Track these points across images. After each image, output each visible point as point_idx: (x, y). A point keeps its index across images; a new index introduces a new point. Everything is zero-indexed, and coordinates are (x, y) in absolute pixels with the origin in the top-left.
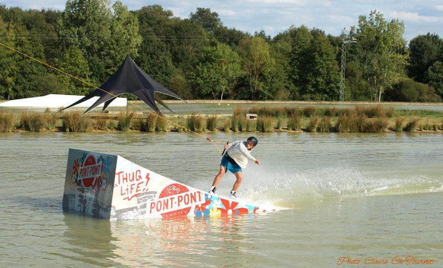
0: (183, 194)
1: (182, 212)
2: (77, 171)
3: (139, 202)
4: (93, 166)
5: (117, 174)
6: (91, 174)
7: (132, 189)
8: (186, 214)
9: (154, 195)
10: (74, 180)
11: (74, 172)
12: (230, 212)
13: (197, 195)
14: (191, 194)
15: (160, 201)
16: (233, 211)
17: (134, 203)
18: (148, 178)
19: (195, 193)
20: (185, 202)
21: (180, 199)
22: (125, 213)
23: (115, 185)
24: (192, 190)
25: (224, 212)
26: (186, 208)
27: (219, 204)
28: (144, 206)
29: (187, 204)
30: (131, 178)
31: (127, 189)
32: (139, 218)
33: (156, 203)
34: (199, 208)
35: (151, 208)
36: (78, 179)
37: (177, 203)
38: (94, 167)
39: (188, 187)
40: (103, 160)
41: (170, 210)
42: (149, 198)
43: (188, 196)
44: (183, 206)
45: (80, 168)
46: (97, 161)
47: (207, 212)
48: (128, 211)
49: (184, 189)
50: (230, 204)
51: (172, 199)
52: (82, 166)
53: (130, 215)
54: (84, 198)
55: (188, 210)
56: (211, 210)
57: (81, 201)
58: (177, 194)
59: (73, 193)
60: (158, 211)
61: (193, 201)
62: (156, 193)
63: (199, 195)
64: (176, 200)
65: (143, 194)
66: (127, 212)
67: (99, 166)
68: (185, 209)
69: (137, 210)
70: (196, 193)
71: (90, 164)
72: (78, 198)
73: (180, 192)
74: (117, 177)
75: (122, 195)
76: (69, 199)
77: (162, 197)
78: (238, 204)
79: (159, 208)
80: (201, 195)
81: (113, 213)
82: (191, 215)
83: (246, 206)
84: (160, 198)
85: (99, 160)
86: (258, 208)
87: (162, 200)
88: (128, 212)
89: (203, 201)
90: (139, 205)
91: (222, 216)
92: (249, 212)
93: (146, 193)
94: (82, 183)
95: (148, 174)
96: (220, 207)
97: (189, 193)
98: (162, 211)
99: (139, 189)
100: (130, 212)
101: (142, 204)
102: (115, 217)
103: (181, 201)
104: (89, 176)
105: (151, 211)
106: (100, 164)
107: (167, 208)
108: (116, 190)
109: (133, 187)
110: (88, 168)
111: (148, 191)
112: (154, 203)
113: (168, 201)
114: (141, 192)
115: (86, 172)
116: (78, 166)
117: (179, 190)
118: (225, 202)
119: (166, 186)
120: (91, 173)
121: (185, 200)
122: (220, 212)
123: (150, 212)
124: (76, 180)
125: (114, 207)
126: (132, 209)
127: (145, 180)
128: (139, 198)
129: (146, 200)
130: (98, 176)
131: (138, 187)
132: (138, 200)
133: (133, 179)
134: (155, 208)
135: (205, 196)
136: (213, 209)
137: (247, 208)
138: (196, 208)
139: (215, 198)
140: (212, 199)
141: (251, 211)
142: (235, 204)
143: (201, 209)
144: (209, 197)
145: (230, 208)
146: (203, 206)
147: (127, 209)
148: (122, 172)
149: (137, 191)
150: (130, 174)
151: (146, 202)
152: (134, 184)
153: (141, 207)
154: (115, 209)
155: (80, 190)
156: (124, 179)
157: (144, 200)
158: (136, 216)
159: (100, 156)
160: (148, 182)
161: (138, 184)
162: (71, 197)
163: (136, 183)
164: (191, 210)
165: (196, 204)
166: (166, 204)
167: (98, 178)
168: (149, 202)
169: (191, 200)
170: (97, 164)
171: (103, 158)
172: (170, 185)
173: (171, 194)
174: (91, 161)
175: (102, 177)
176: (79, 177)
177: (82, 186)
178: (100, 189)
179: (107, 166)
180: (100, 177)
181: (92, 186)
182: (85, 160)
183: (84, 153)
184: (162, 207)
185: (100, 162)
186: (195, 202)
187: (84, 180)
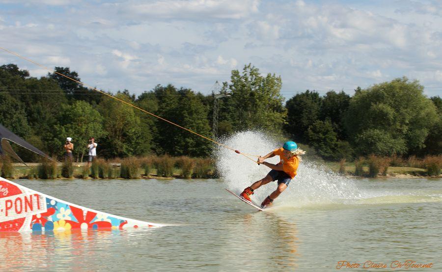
0: (13, 198)
1: (11, 225)
8: (17, 229)
12: (84, 226)
13: (35, 198)
16: (90, 226)
19: (31, 196)
20: (16, 210)
21: (9, 204)
24: (27, 192)
25: (75, 227)
26: (18, 220)
27: (68, 215)
29: (19, 213)
34: (38, 219)
37: (4, 211)
39: (20, 187)
43: (21, 201)
44: (13, 216)
47: (50, 226)
49: (14, 191)
50: (85, 214)
55: (21, 222)
56: (55, 223)
58: (3, 197)
61: (28, 208)
63: (38, 199)
64: (2, 206)
68: (15, 221)
70: (33, 196)
73: (8, 195)
78: (97, 216)
80: (40, 200)
82: (26, 230)
83: (109, 218)
86: (126, 223)
89: (44, 210)
92: (113, 227)
96: (69, 219)
97: (22, 196)
103: (10, 208)
117: (7, 192)
118: (77, 212)
121: (16, 206)
122: (69, 226)
135: (47, 202)
136: (58, 222)
137: (109, 221)
138: (33, 220)
139: (62, 205)
140: (56, 207)
141: (116, 227)
142: (91, 216)
143: (40, 221)
144: (53, 203)
145: (84, 222)
146: (44, 217)
164: (25, 222)
165: (34, 214)
169: (26, 207)
186: (32, 210)
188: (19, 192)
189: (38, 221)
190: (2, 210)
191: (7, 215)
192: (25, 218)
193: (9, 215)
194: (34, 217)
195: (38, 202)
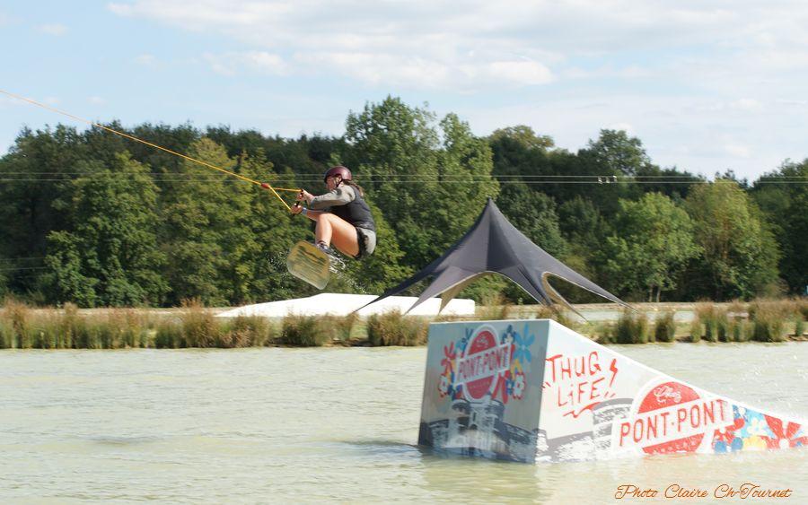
0: (688, 406)
2: (451, 368)
3: (596, 422)
4: (489, 351)
5: (550, 360)
6: (487, 370)
7: (581, 392)
8: (694, 449)
9: (627, 405)
10: (444, 389)
11: (443, 372)
12: (784, 444)
13: (717, 406)
14: (705, 406)
15: (640, 421)
16: (792, 445)
17: (585, 422)
18: (614, 369)
19: (712, 403)
20: (692, 423)
21: (682, 414)
22: (567, 446)
23: (545, 385)
24: (705, 396)
25: (772, 444)
26: (695, 436)
27: (763, 428)
28: (608, 431)
29: (695, 426)
30: (579, 371)
31: (571, 394)
32: (598, 457)
33: (632, 424)
34: (721, 435)
35: (624, 434)
36: (455, 385)
37: (676, 425)
38: (493, 353)
39: (697, 390)
40: (514, 335)
41: (661, 439)
42: (617, 414)
43: (699, 411)
44: (687, 431)
45: (459, 360)
46: (498, 339)
47: (737, 444)
48: (575, 440)
49: (689, 395)
50: (785, 426)
51: (664, 415)
52: (462, 357)
53: (578, 450)
54: (472, 422)
56: (745, 441)
58: (675, 404)
59: (442, 417)
60: (636, 440)
61: (709, 419)
62: (629, 401)
63: (722, 408)
64: (673, 418)
65: (603, 405)
66: (570, 442)
67: (506, 349)
69: (593, 438)
70: (715, 403)
72: (454, 426)
74: (548, 364)
75: (560, 405)
76: (434, 432)
77: (643, 412)
78: (802, 429)
79: (638, 436)
80: (725, 409)
81: (542, 444)
82: (706, 448)
84: (639, 413)
85: (504, 337)
87: (644, 416)
88: (574, 443)
90: (595, 429)
93: (612, 402)
94: (466, 393)
95: (614, 361)
96: (765, 434)
97: (700, 403)
98: (645, 443)
99: (595, 393)
100: (576, 444)
101: (604, 424)
102: (545, 453)
103: (683, 420)
104: (481, 376)
105: (621, 441)
106: (508, 343)
107: (655, 435)
108: (548, 396)
109: (582, 388)
110: (479, 357)
111: (613, 398)
112: (628, 424)
113: (656, 420)
114: (602, 399)
115: (472, 367)
116: (453, 357)
117: (680, 397)
118: (773, 423)
119: (653, 388)
120: (487, 366)
121: (692, 417)
122: (764, 444)
123: (621, 445)
124: (450, 388)
125: (544, 432)
126: (579, 437)
127: (608, 373)
128: (597, 412)
129: (611, 417)
130: (502, 371)
131: (594, 389)
132: (594, 418)
133: (583, 372)
134: (630, 436)
135: (734, 411)
136: (749, 438)
138: (715, 435)
139: (755, 414)
140: (746, 418)
142: (793, 427)
144: (742, 412)
145: (784, 437)
146: (730, 432)
147: (572, 436)
148: (560, 356)
149: (592, 397)
150: (576, 361)
151: (611, 422)
152: (586, 383)
153: (601, 433)
154: (545, 437)
155: (460, 407)
156: (563, 370)
157: (606, 418)
158: (592, 453)
159: (507, 327)
160: (615, 380)
161: (594, 383)
162: (438, 427)
163: (591, 379)
165: (716, 428)
166: (652, 427)
167: (503, 375)
168: (617, 423)
169: (705, 418)
170: (500, 346)
171: (514, 330)
172: (661, 386)
173: (663, 405)
174: (484, 341)
175: (512, 372)
176: (456, 380)
177: (465, 399)
178: (510, 397)
179: (523, 347)
180: (508, 373)
181: (489, 394)
182: (470, 342)
183: (467, 330)
184: (645, 433)
185: (506, 340)
186: (713, 422)
187: (469, 385)
188: (695, 397)
189: (721, 438)
190: (673, 424)
191: (679, 430)
192: (703, 434)
193: (682, 430)
194: (717, 432)
195: (722, 411)
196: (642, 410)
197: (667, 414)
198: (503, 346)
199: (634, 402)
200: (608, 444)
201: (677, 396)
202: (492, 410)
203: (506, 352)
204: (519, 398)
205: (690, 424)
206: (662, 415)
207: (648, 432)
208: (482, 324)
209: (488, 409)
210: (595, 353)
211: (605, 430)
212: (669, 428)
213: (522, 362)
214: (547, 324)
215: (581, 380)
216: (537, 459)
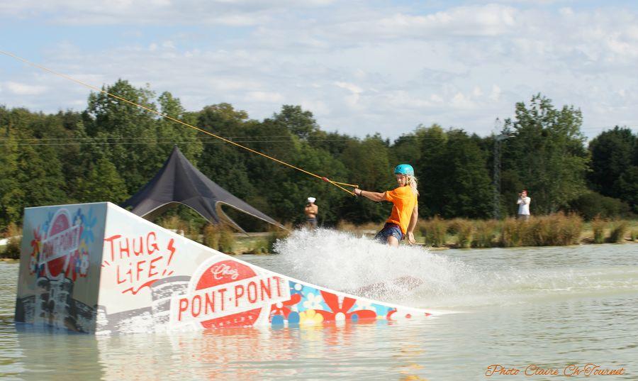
0: (245, 282)
2: (38, 249)
3: (155, 298)
4: (63, 233)
5: (108, 240)
6: (62, 250)
7: (139, 270)
8: (251, 323)
9: (185, 282)
10: (33, 268)
11: (32, 252)
12: (340, 317)
13: (274, 282)
14: (262, 282)
15: (198, 297)
16: (348, 317)
18: (171, 248)
19: (269, 279)
20: (249, 298)
21: (240, 291)
22: (127, 321)
23: (103, 263)
25: (328, 317)
26: (252, 311)
27: (319, 302)
28: (166, 306)
29: (254, 302)
30: (137, 250)
31: (130, 272)
32: (157, 331)
33: (190, 300)
34: (279, 309)
35: (182, 310)
36: (40, 264)
37: (234, 300)
38: (66, 234)
39: (254, 268)
40: (82, 217)
41: (219, 314)
42: (175, 290)
43: (256, 286)
44: (245, 306)
45: (43, 242)
46: (71, 222)
47: (295, 318)
49: (246, 273)
50: (341, 301)
51: (222, 291)
52: (46, 238)
53: (138, 325)
54: (51, 299)
55: (256, 314)
56: (301, 315)
57: (45, 306)
58: (232, 281)
59: (31, 293)
60: (195, 315)
61: (265, 295)
62: (188, 278)
63: (278, 283)
64: (230, 293)
65: (162, 282)
66: (130, 317)
67: (76, 230)
68: (248, 313)
69: (151, 313)
70: (271, 280)
71: (59, 231)
72: (39, 301)
73: (238, 279)
74: (107, 245)
75: (119, 282)
76: (26, 306)
78: (357, 302)
79: (196, 311)
80: (281, 284)
81: (101, 319)
82: (263, 323)
83: (372, 305)
84: (197, 289)
85: (75, 219)
86: (395, 311)
87: (202, 293)
88: (133, 318)
89: (287, 297)
90: (154, 305)
91: (325, 326)
92: (378, 317)
93: (170, 280)
95: (172, 242)
96: (321, 308)
97: (256, 280)
98: (204, 317)
99: (153, 271)
100: (137, 319)
101: (163, 300)
102: (105, 328)
103: (240, 296)
104: (57, 255)
105: (180, 316)
107: (213, 310)
108: (107, 274)
109: (141, 266)
110: (57, 238)
111: (172, 275)
112: (185, 300)
113: (213, 296)
114: (159, 277)
116: (40, 239)
117: (237, 274)
118: (330, 298)
119: (210, 266)
120: (62, 247)
121: (249, 293)
122: (320, 318)
123: (179, 320)
124: (37, 266)
125: (104, 308)
126: (138, 312)
127: (163, 251)
128: (155, 289)
129: (170, 294)
130: (73, 250)
131: (152, 267)
132: (152, 294)
133: (141, 251)
134: (189, 311)
135: (290, 287)
136: (305, 312)
137: (373, 309)
138: (272, 310)
139: (310, 290)
140: (303, 293)
141: (381, 317)
142: (349, 302)
143: (281, 312)
144: (298, 288)
145: (340, 311)
146: (287, 307)
147: (131, 312)
148: (118, 237)
149: (150, 275)
150: (134, 241)
151: (169, 298)
152: (144, 262)
153: (159, 308)
154: (105, 312)
155: (42, 284)
156: (122, 250)
157: (164, 295)
158: (150, 327)
159: (76, 210)
160: (173, 258)
161: (153, 261)
162: (29, 302)
163: (148, 258)
164: (261, 314)
165: (272, 302)
166: (210, 302)
167: (73, 255)
168: (175, 298)
169: (262, 294)
170: (72, 228)
171: (83, 212)
172: (219, 264)
173: (221, 282)
174: (61, 223)
175: (80, 251)
176: (40, 259)
177: (46, 277)
178: (78, 274)
179: (88, 229)
180: (77, 251)
181: (63, 272)
182: (51, 224)
183: (49, 213)
184: (203, 309)
185: (77, 222)
186: (270, 298)
187: (50, 263)
188: (252, 274)
189: (278, 313)
190: (230, 299)
191: (237, 305)
192: (261, 308)
193: (240, 304)
194: (274, 307)
195: (278, 287)
196: (200, 287)
197: (225, 290)
198: (75, 227)
199: (192, 280)
200: (167, 319)
201: (235, 273)
202: (65, 287)
203: (76, 233)
204: (85, 276)
205: (247, 300)
206: (220, 291)
207: (206, 307)
208: (59, 208)
209: (62, 286)
210: (153, 233)
211: (163, 305)
212: (227, 303)
213: (86, 242)
214: (106, 206)
215: (140, 258)
216: (97, 333)
